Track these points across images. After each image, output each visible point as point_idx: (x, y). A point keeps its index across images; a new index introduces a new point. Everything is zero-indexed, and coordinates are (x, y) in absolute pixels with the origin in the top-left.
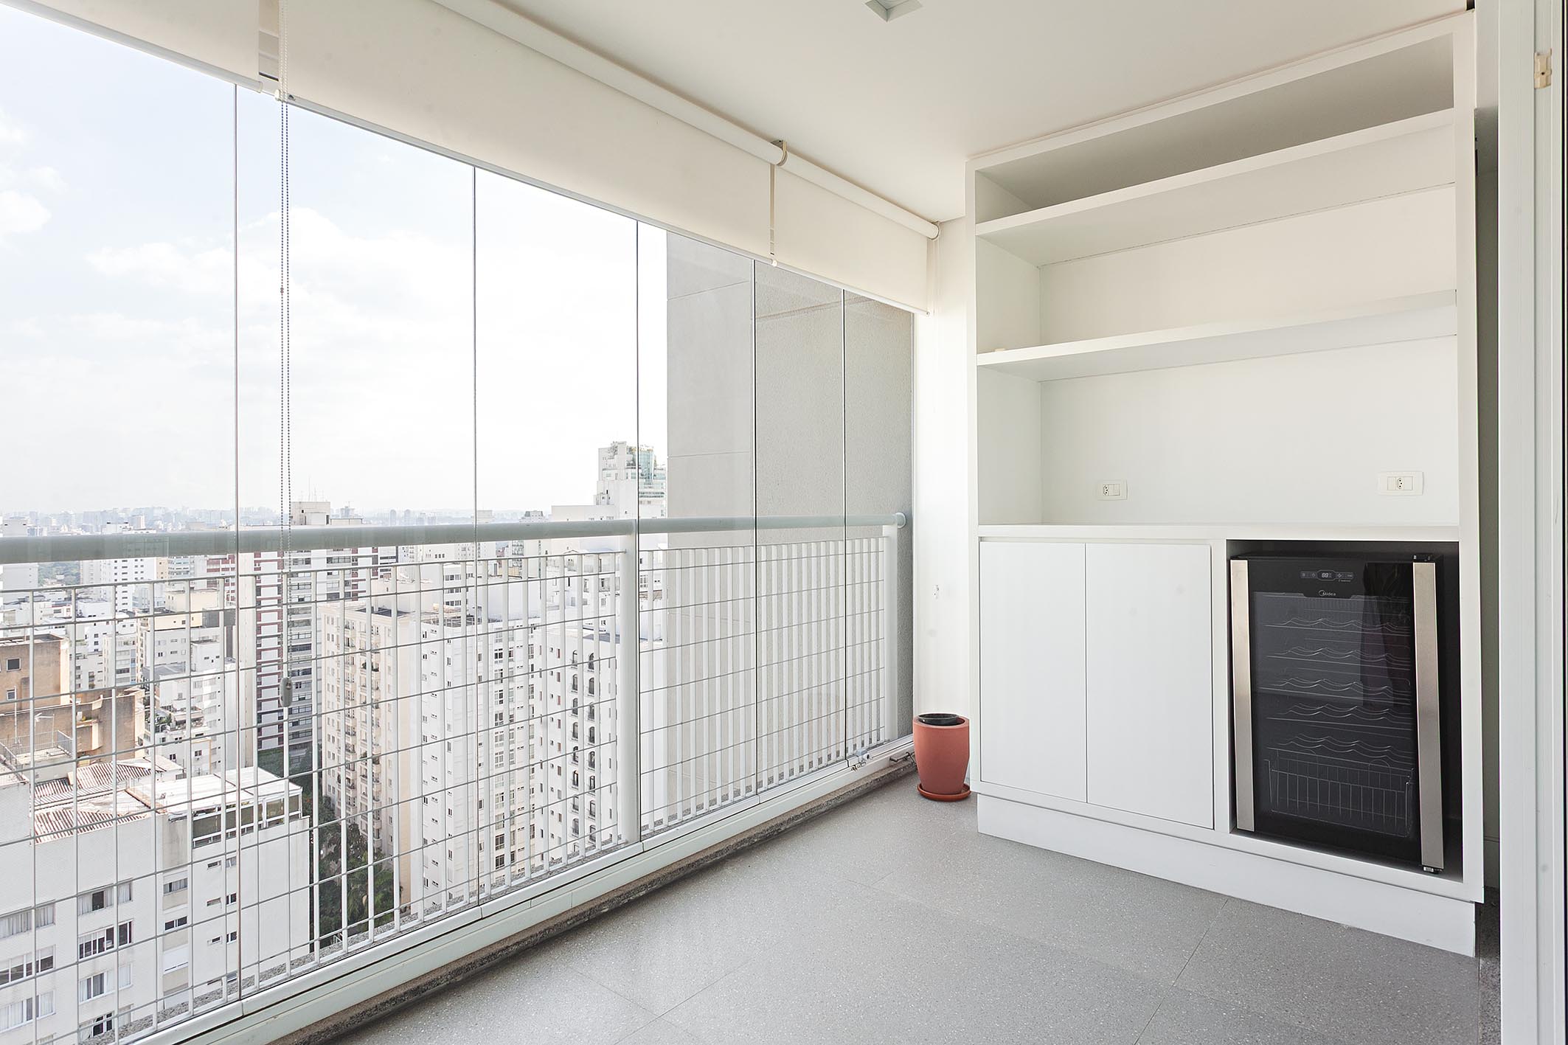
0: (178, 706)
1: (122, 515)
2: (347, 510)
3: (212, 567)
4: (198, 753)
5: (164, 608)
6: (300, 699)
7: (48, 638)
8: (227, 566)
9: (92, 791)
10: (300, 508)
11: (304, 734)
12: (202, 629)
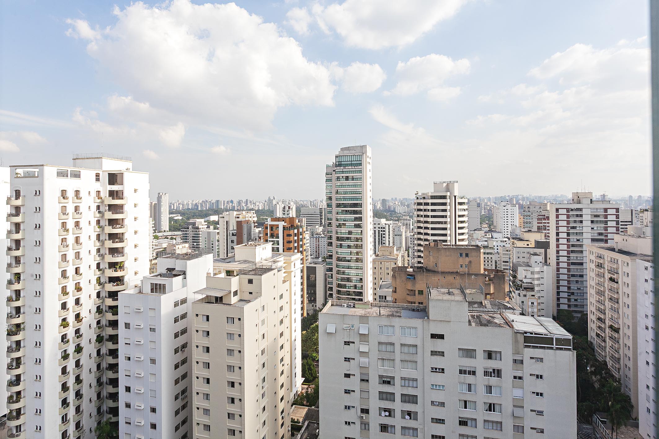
0: (525, 281)
1: (507, 198)
2: (604, 196)
3: (539, 222)
4: (532, 303)
5: (520, 238)
6: (578, 289)
7: (477, 246)
8: (545, 221)
9: (489, 310)
10: (577, 195)
11: (580, 306)
12: (534, 249)
